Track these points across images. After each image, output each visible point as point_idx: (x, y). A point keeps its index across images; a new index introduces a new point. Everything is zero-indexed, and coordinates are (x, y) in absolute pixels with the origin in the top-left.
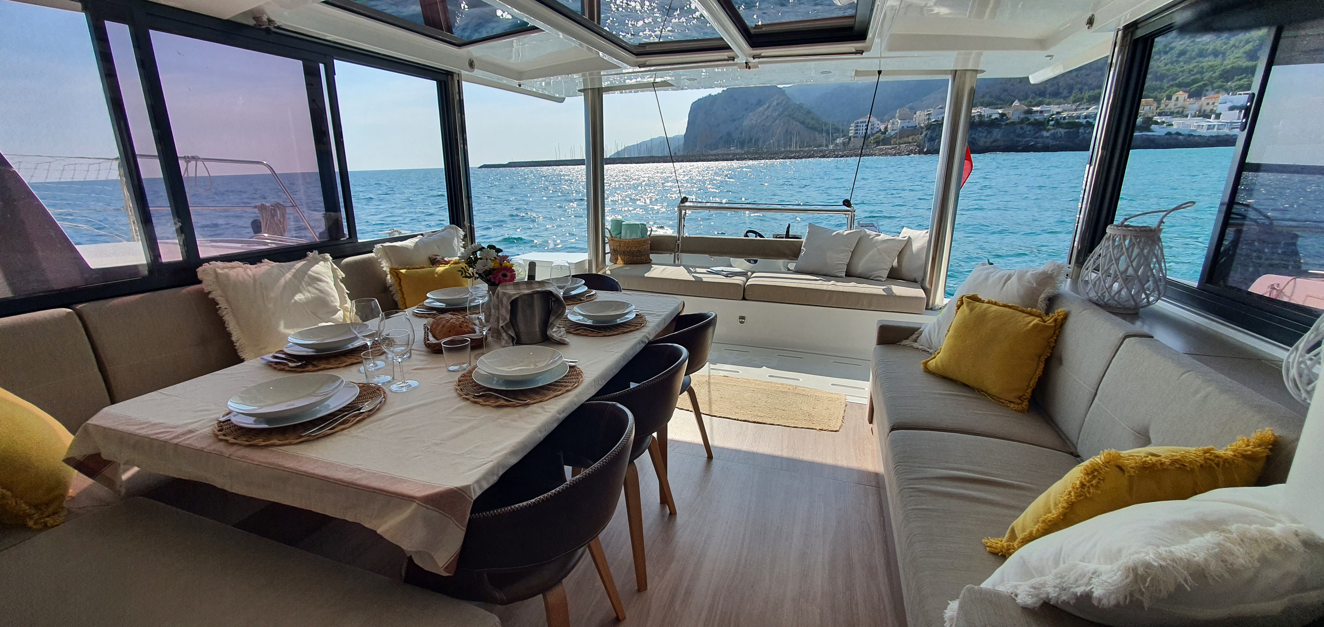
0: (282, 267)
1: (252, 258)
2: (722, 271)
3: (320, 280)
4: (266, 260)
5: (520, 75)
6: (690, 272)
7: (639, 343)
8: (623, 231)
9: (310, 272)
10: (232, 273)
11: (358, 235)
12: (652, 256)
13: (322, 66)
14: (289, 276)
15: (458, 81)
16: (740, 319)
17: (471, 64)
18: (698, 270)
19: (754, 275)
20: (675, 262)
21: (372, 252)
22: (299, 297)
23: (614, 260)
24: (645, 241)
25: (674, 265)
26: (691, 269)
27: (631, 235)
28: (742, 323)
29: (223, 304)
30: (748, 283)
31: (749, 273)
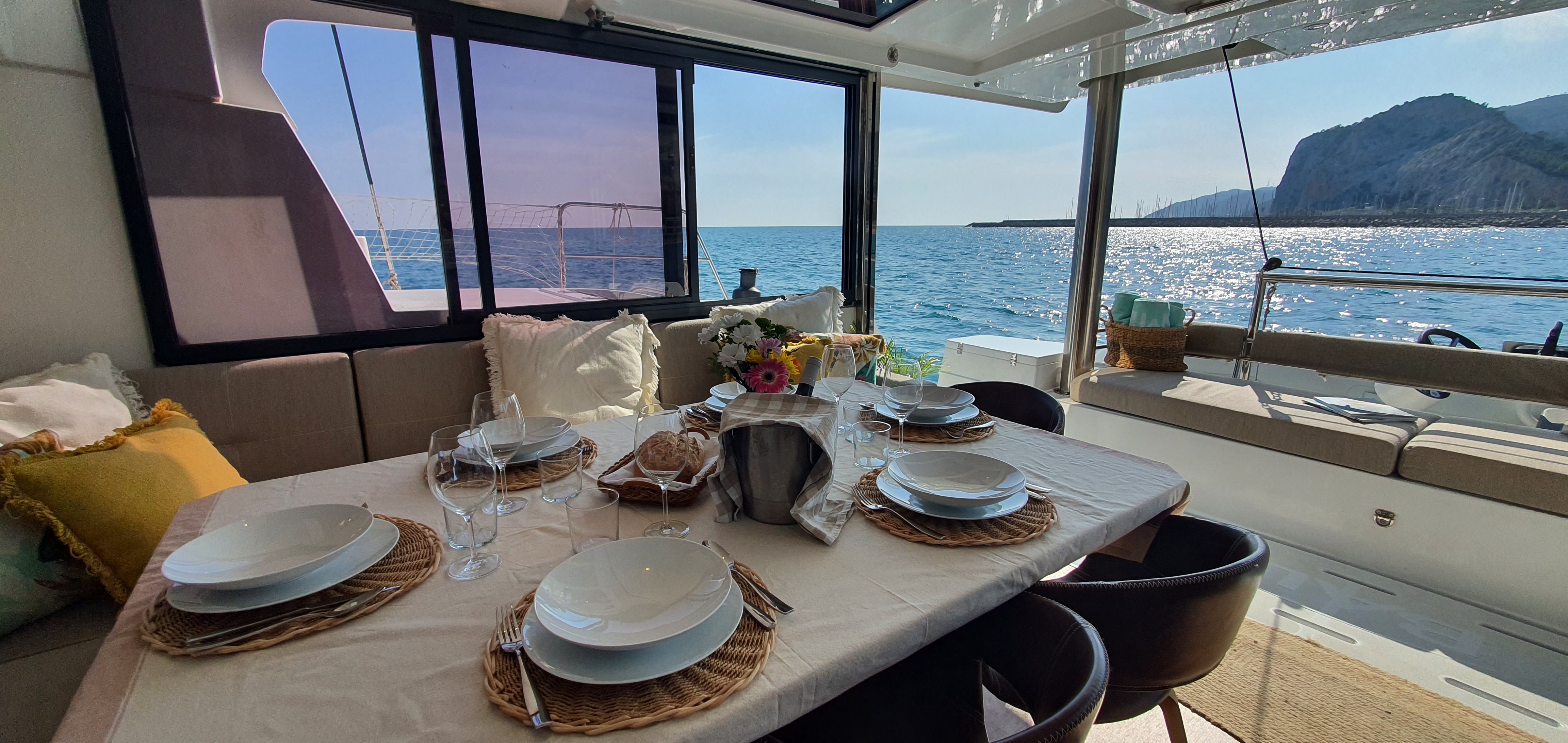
0: (577, 326)
1: (547, 313)
2: (1348, 408)
3: (618, 348)
4: (565, 317)
5: (974, 67)
6: (1263, 399)
7: (997, 586)
8: (1134, 314)
9: (609, 337)
10: (515, 329)
11: (701, 295)
12: (1187, 360)
13: (679, 72)
14: (580, 339)
15: (875, 84)
16: (1377, 514)
17: (892, 56)
18: (1286, 398)
19: (1434, 426)
20: (1235, 374)
21: (708, 317)
22: (585, 367)
23: (1112, 359)
24: (1175, 334)
25: (1235, 380)
26: (1269, 393)
27: (1148, 320)
28: (1379, 523)
29: (494, 367)
30: (1410, 444)
31: (1420, 421)
